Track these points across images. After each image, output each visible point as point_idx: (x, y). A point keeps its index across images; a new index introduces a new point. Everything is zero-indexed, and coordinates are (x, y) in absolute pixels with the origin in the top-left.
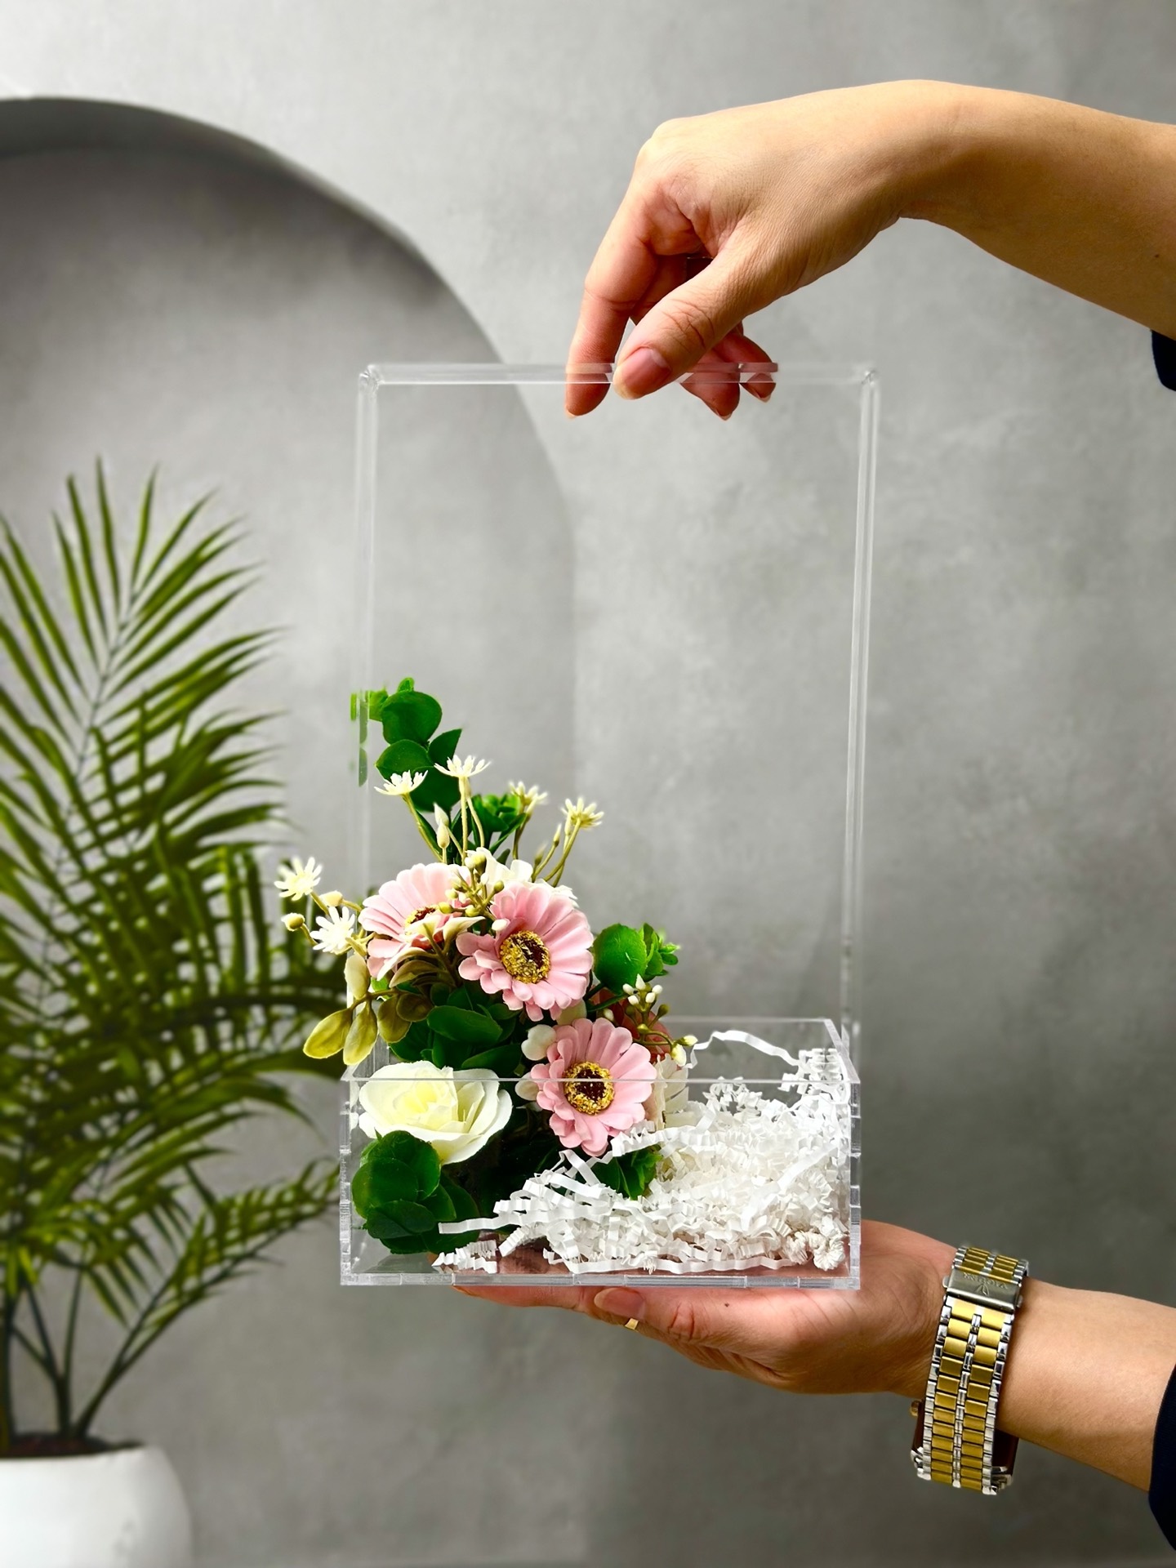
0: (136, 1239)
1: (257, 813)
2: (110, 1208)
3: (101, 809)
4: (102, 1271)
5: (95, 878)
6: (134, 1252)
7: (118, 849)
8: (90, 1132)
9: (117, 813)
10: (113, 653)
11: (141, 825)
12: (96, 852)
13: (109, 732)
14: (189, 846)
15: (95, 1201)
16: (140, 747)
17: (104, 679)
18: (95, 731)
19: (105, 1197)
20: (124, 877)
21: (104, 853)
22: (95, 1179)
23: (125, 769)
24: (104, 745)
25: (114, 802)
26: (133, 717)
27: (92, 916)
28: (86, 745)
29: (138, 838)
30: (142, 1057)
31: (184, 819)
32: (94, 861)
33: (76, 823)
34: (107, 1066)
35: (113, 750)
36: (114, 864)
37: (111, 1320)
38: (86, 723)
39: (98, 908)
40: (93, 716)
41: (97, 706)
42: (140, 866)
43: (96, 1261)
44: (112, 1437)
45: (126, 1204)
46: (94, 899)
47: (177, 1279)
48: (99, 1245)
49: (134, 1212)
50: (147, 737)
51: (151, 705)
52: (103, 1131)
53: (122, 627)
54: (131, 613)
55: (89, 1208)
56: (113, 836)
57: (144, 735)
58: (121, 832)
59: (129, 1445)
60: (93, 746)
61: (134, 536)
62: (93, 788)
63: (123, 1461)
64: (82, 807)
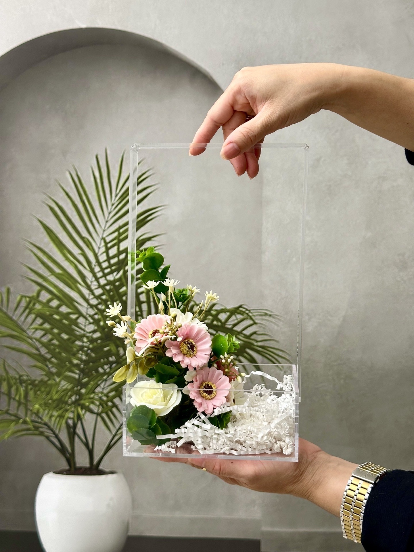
0: (115, 405)
2: (107, 395)
3: (105, 265)
4: (104, 415)
5: (103, 287)
6: (114, 410)
7: (110, 278)
8: (101, 370)
9: (110, 266)
10: (110, 213)
11: (118, 270)
12: (104, 278)
13: (108, 239)
15: (102, 393)
16: (118, 244)
17: (107, 222)
18: (104, 239)
19: (105, 392)
20: (112, 287)
21: (106, 279)
22: (102, 386)
23: (113, 252)
24: (106, 244)
25: (109, 263)
26: (116, 234)
27: (102, 299)
28: (100, 244)
29: (117, 274)
30: (117, 346)
32: (103, 281)
33: (97, 269)
34: (106, 349)
35: (109, 245)
36: (109, 283)
37: (107, 432)
38: (101, 237)
39: (104, 297)
40: (103, 234)
41: (104, 231)
42: (117, 284)
43: (102, 412)
44: (107, 470)
45: (112, 394)
46: (103, 294)
48: (103, 407)
49: (114, 397)
50: (120, 241)
51: (121, 231)
52: (105, 370)
53: (113, 205)
54: (115, 200)
55: (100, 395)
56: (109, 274)
58: (112, 272)
59: (112, 473)
60: (103, 244)
61: (117, 175)
62: (103, 258)
63: (110, 477)
64: (99, 264)
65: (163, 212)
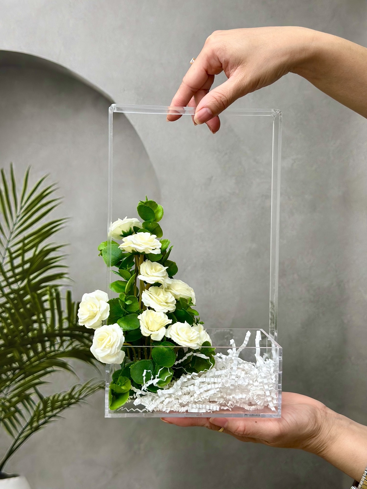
0: (17, 411)
1: (60, 276)
2: (9, 401)
3: (9, 274)
4: (7, 420)
5: (7, 296)
6: (17, 415)
7: (15, 287)
8: (4, 376)
9: (14, 275)
10: (15, 225)
11: (22, 279)
12: (8, 287)
13: (13, 250)
14: (38, 286)
15: (4, 399)
16: (22, 255)
17: (12, 233)
18: (8, 249)
19: (8, 397)
20: (16, 295)
21: (10, 288)
22: (5, 392)
23: (17, 261)
24: (11, 254)
25: (14, 272)
26: (21, 245)
27: (6, 308)
28: (5, 254)
29: (21, 283)
30: (21, 353)
31: (36, 278)
32: (7, 290)
34: (9, 356)
35: (14, 255)
36: (13, 291)
37: (9, 436)
38: (5, 246)
39: (8, 305)
40: (8, 245)
41: (9, 241)
42: (22, 292)
43: (4, 418)
44: (9, 474)
45: (14, 400)
46: (6, 303)
47: (31, 423)
48: (5, 412)
49: (17, 402)
51: (26, 241)
52: (8, 376)
53: (18, 217)
54: (20, 212)
55: (3, 401)
56: (13, 283)
57: (24, 251)
58: (16, 281)
59: (14, 476)
60: (7, 254)
61: (22, 188)
62: (7, 267)
63: (12, 480)
64: (3, 273)
65: (67, 224)
